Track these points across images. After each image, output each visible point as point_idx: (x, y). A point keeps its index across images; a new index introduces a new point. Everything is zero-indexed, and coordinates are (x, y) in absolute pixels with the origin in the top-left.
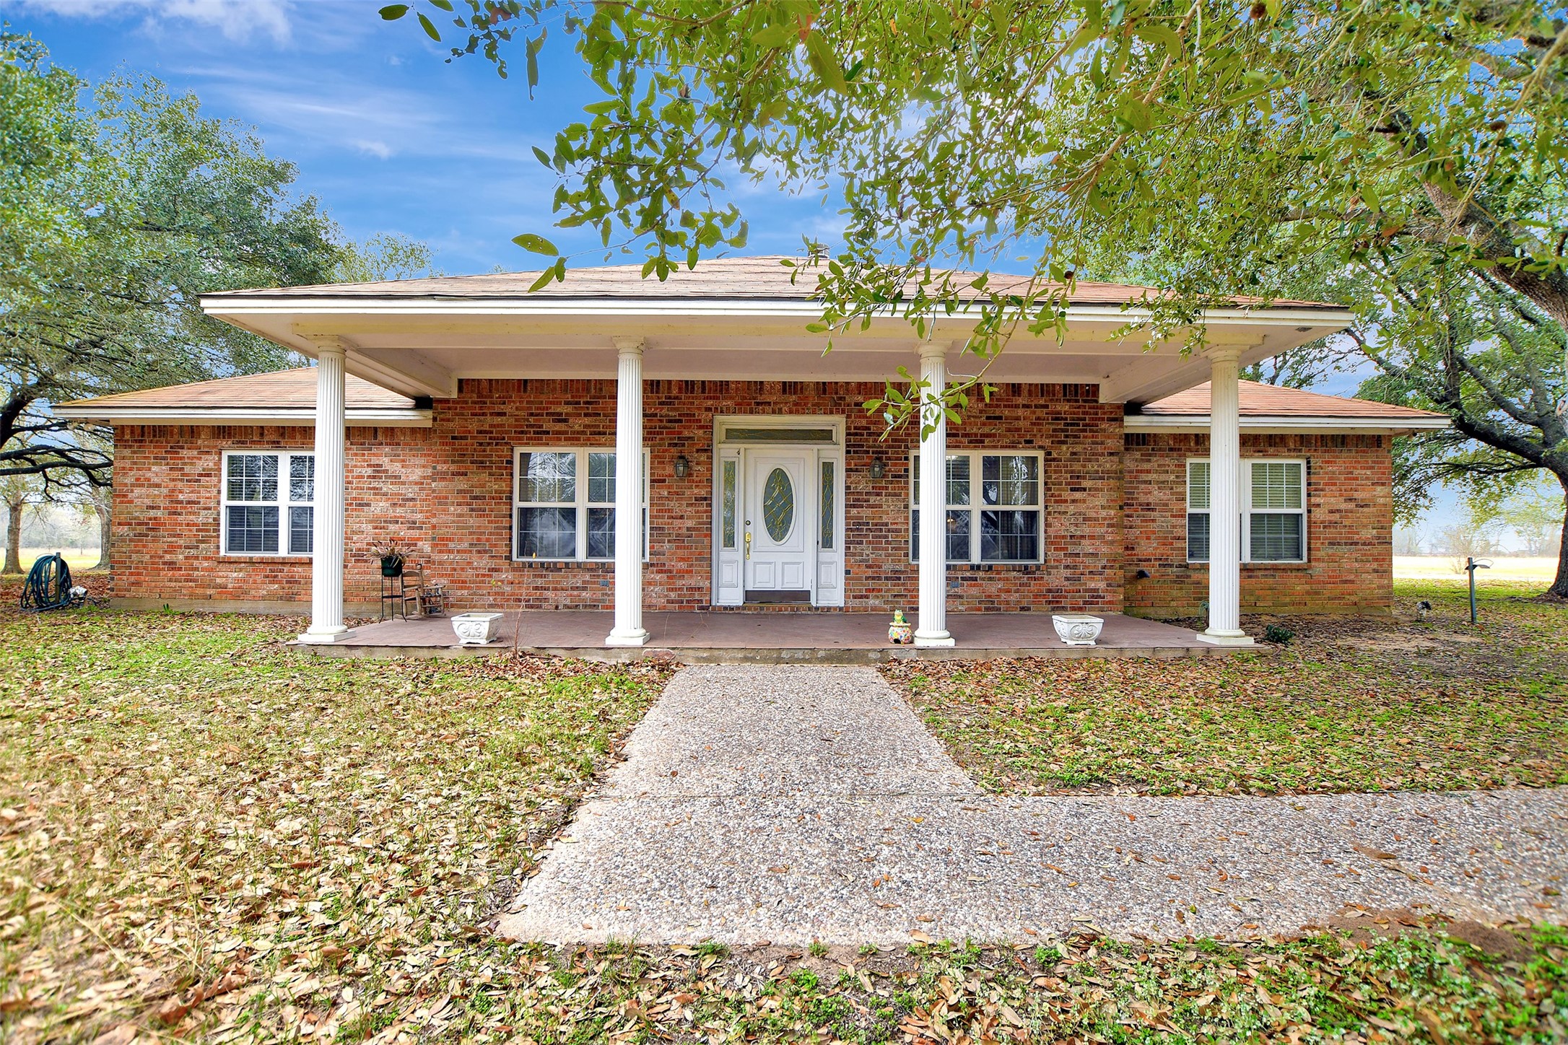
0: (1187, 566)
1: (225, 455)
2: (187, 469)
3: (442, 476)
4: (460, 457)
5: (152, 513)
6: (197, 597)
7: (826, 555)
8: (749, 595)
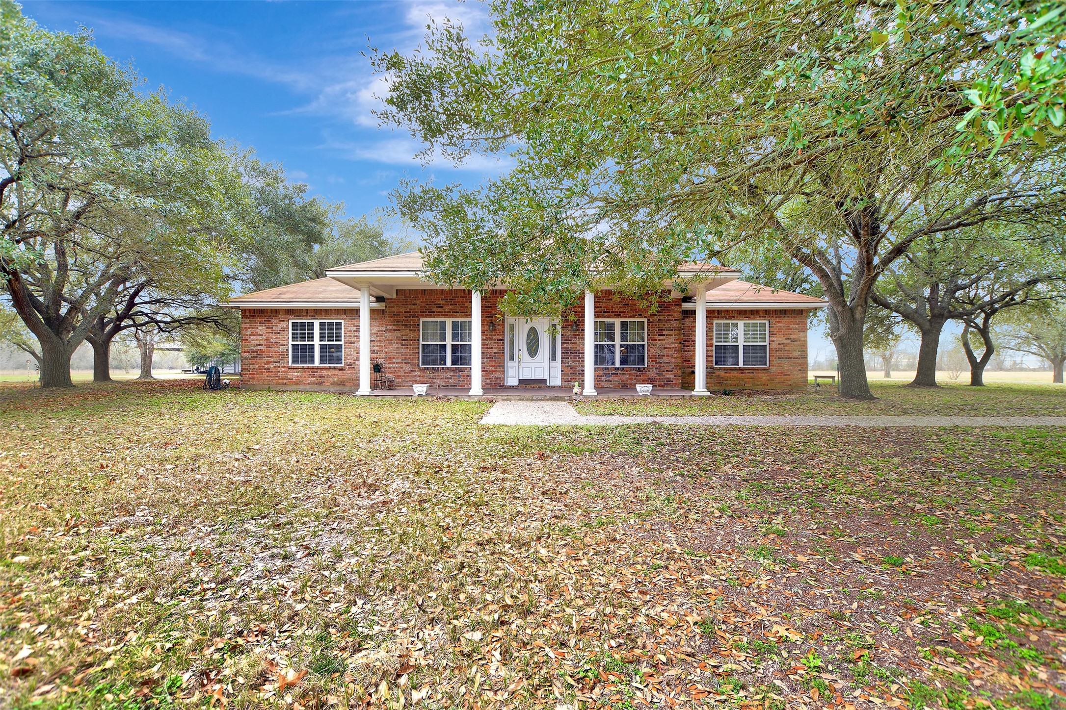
0: (713, 368)
1: (291, 322)
2: (274, 328)
3: (390, 331)
4: (397, 323)
5: (259, 347)
6: (280, 384)
7: (553, 364)
8: (520, 381)
